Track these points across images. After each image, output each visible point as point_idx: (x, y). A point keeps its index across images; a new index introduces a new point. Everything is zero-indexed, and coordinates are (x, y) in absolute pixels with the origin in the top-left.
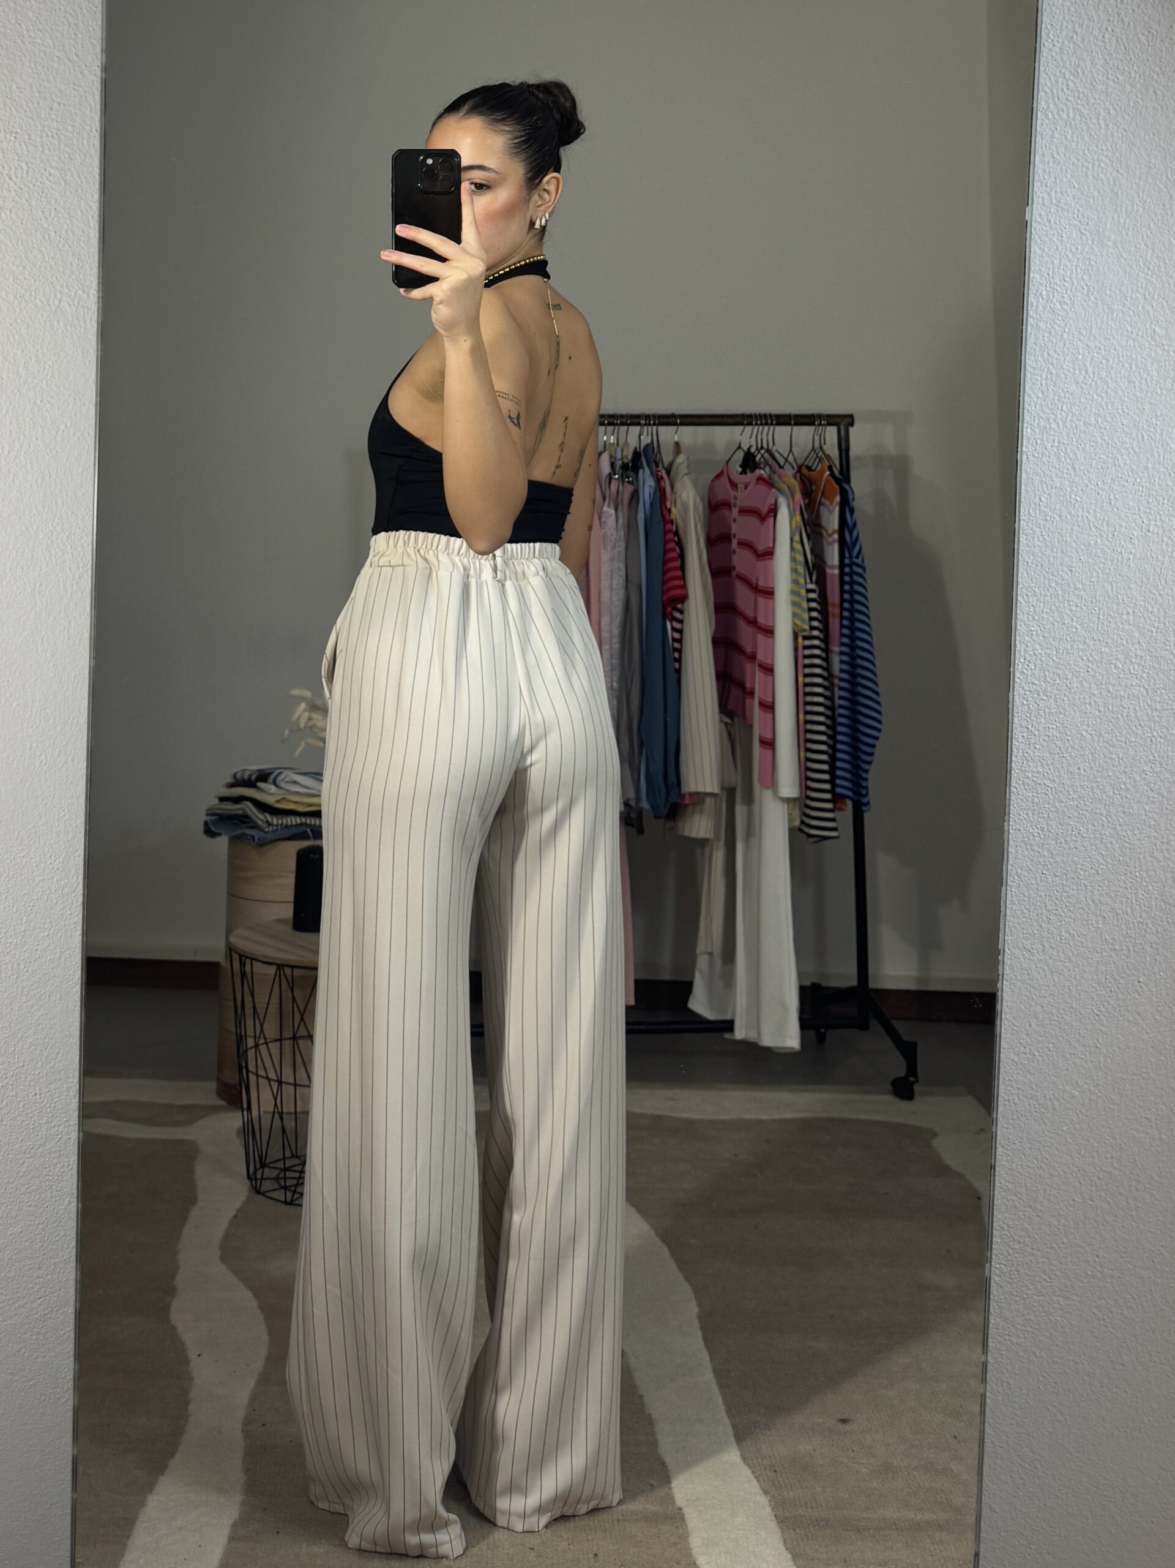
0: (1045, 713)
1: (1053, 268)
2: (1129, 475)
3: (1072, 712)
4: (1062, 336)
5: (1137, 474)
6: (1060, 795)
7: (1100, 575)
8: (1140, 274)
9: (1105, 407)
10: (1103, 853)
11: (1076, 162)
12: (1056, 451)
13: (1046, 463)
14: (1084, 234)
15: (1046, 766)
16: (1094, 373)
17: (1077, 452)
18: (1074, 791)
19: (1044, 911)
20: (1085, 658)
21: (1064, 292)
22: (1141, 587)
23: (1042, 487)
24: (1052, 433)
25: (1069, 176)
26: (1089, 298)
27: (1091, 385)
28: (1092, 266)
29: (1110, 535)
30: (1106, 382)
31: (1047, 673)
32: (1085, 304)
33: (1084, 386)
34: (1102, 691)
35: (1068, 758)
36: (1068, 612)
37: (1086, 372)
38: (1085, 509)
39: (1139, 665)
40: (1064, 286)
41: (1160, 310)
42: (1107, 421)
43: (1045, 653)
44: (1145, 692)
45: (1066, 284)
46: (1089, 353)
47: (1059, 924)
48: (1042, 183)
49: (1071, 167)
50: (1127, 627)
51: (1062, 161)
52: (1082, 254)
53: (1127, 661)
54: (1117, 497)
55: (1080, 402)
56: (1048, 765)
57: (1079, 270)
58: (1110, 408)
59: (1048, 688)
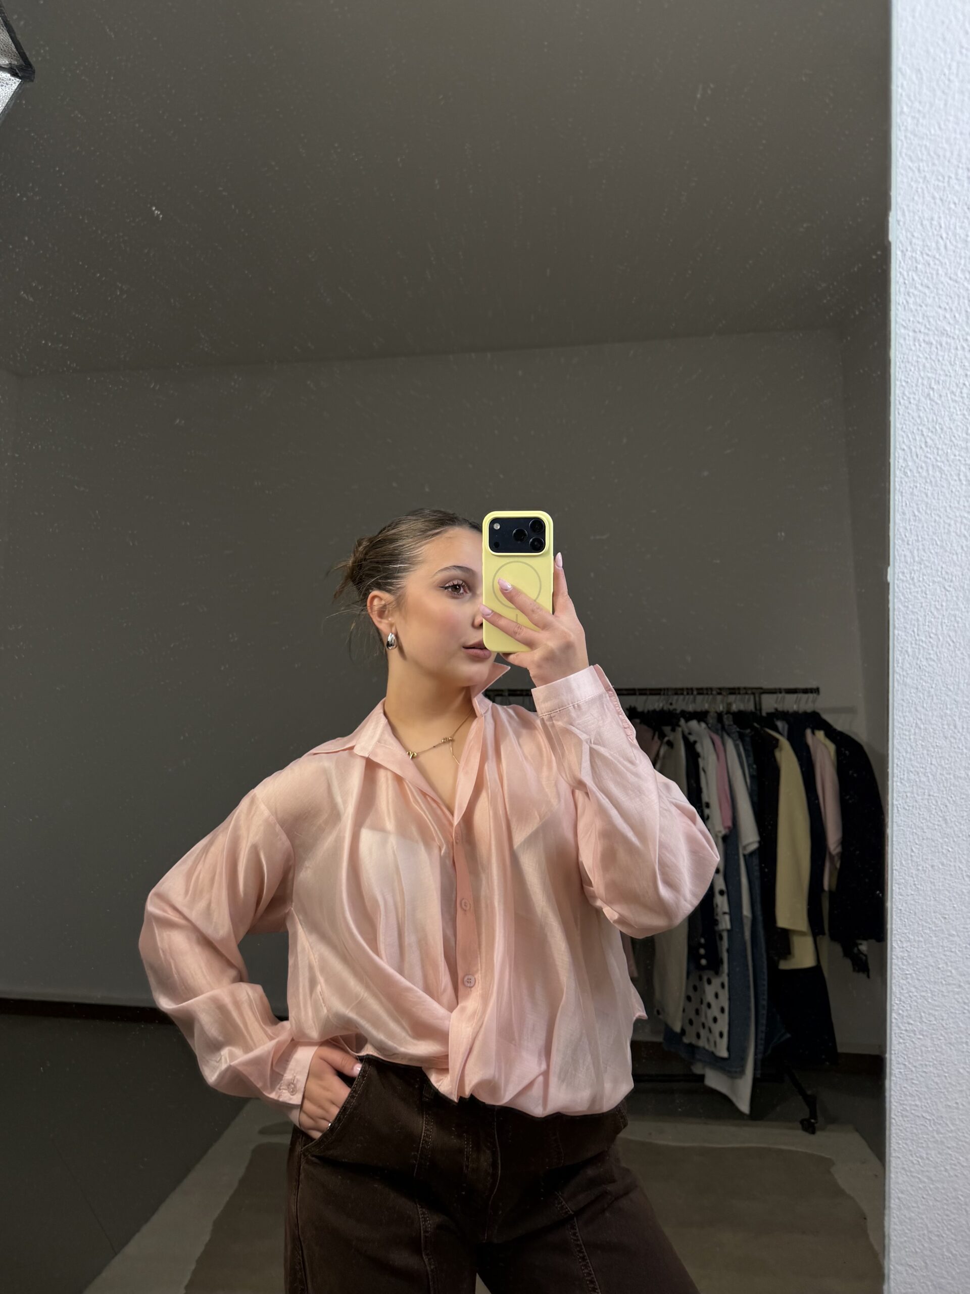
0: (922, 1051)
1: (918, 625)
4: (929, 692)
6: (938, 1126)
11: (937, 518)
12: (927, 804)
13: (917, 815)
14: (948, 591)
15: (924, 1100)
16: (963, 728)
17: (948, 805)
18: (953, 1124)
19: (926, 1232)
20: (960, 1000)
21: (930, 648)
23: (914, 839)
24: (922, 786)
25: (931, 533)
27: (960, 739)
28: (958, 623)
31: (923, 1014)
32: (952, 660)
33: (953, 740)
35: (946, 1093)
36: (943, 957)
37: (955, 727)
38: (957, 859)
40: (930, 642)
43: (921, 996)
45: (931, 641)
46: (957, 707)
47: (941, 1244)
48: (903, 541)
49: (933, 524)
51: (923, 519)
52: (946, 610)
55: (950, 756)
56: (925, 1099)
57: (944, 627)
59: (925, 1028)
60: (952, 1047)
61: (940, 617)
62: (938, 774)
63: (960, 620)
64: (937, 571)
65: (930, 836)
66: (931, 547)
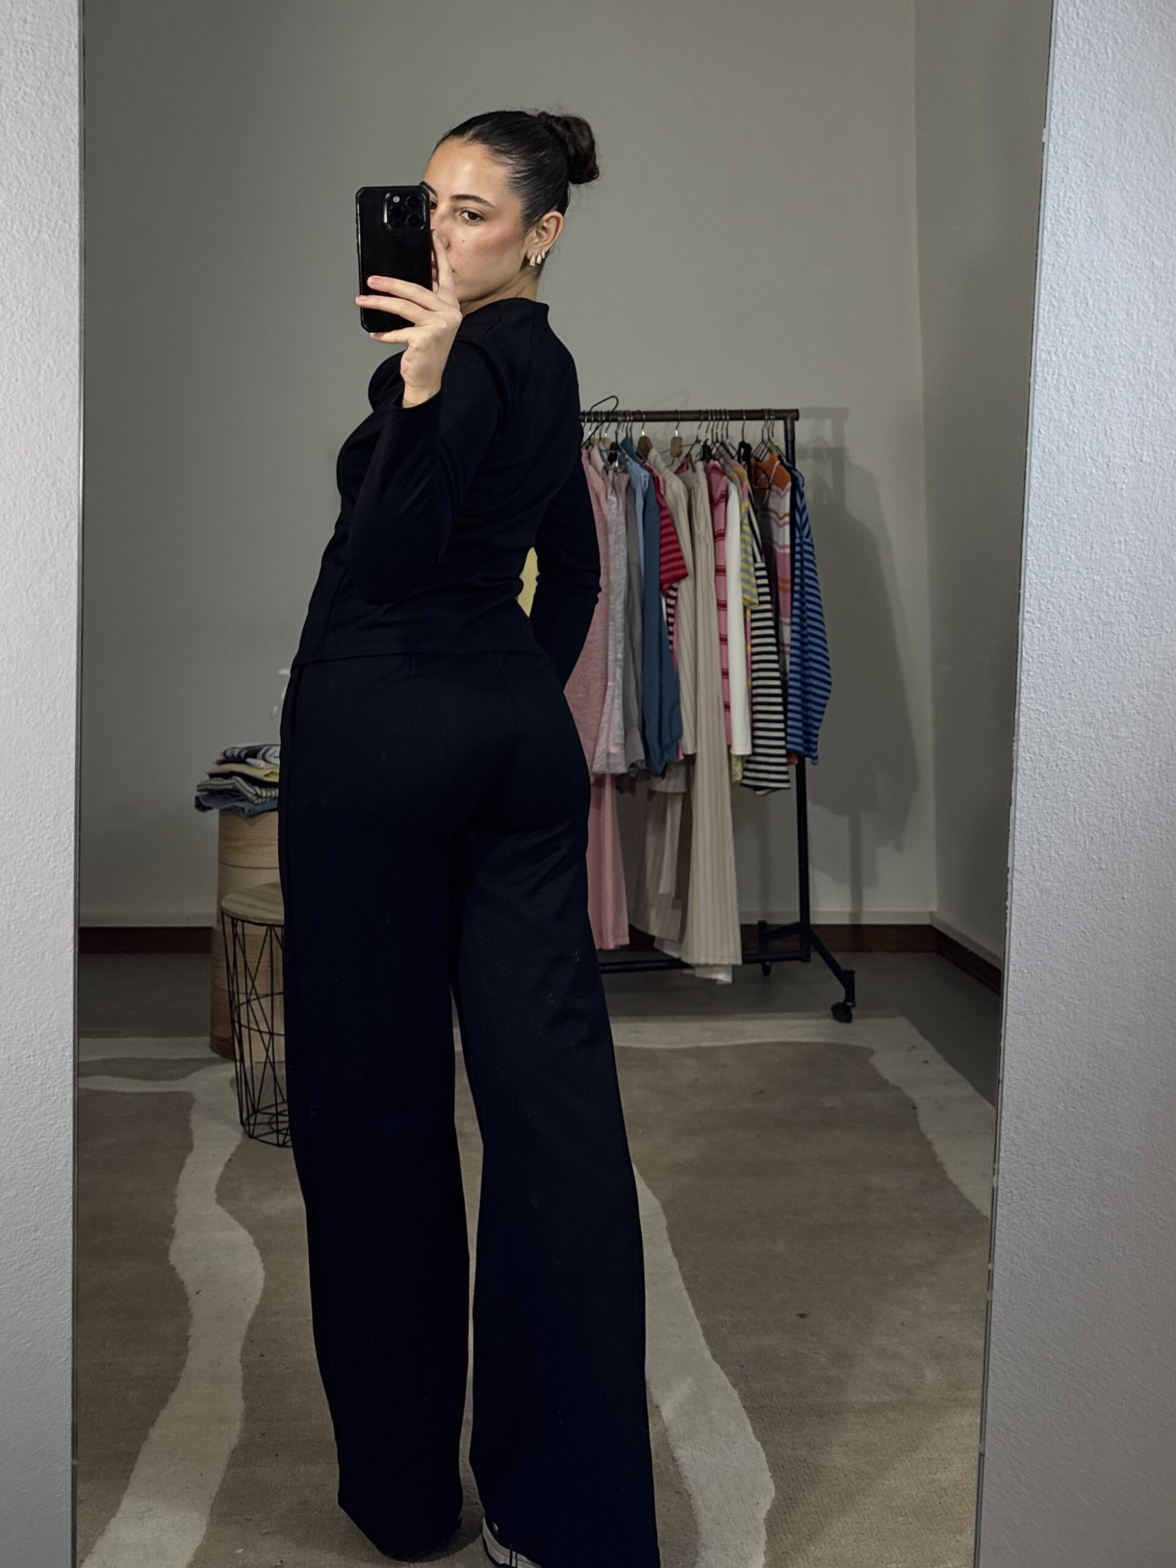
0: (1039, 640)
1: (1059, 200)
2: (1124, 407)
3: (1064, 638)
4: (1065, 269)
5: (1132, 406)
6: (1052, 720)
7: (1094, 505)
8: (1141, 206)
9: (1103, 339)
10: (1092, 775)
11: (1083, 92)
12: (1056, 383)
13: (1046, 395)
14: (1088, 166)
15: (1040, 694)
16: (1094, 306)
17: (1076, 384)
18: (1066, 717)
19: (1035, 833)
20: (1078, 586)
21: (1068, 224)
22: (1133, 516)
23: (1042, 419)
24: (1053, 365)
25: (1076, 107)
26: (1092, 231)
27: (1091, 318)
28: (1096, 199)
29: (1105, 466)
30: (1106, 315)
31: (1041, 601)
32: (1088, 237)
33: (1084, 319)
34: (1094, 619)
35: (1060, 684)
36: (1063, 542)
37: (1087, 305)
38: (1082, 442)
39: (1129, 591)
40: (1068, 218)
41: (1158, 242)
42: (1105, 353)
43: (1040, 582)
44: (1134, 618)
45: (1070, 217)
46: (1090, 286)
47: (1049, 845)
49: (1079, 97)
50: (1118, 555)
51: (1070, 93)
52: (1086, 186)
53: (1118, 589)
54: (1112, 428)
55: (1080, 335)
56: (1040, 691)
57: (1083, 203)
58: (1108, 340)
59: (1043, 616)
60: (1068, 636)
61: (1080, 192)
62: (1068, 353)
63: (1097, 195)
64: (1080, 145)
65: (1057, 417)
66: (1075, 121)
